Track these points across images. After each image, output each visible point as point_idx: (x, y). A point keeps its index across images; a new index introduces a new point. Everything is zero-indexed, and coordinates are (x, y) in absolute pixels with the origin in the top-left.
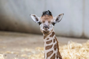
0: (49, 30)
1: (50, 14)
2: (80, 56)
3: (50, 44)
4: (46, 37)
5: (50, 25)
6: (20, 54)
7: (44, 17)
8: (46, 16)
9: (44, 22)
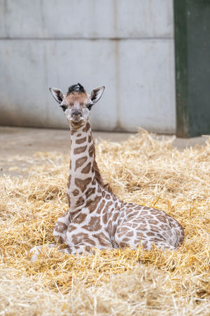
0: (82, 118)
1: (82, 89)
2: (122, 167)
3: (82, 145)
4: (75, 131)
5: (83, 110)
6: (7, 166)
7: (71, 96)
8: (75, 93)
9: (72, 104)
